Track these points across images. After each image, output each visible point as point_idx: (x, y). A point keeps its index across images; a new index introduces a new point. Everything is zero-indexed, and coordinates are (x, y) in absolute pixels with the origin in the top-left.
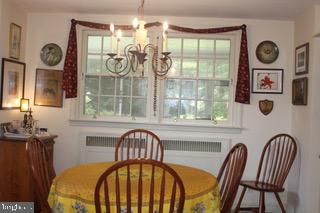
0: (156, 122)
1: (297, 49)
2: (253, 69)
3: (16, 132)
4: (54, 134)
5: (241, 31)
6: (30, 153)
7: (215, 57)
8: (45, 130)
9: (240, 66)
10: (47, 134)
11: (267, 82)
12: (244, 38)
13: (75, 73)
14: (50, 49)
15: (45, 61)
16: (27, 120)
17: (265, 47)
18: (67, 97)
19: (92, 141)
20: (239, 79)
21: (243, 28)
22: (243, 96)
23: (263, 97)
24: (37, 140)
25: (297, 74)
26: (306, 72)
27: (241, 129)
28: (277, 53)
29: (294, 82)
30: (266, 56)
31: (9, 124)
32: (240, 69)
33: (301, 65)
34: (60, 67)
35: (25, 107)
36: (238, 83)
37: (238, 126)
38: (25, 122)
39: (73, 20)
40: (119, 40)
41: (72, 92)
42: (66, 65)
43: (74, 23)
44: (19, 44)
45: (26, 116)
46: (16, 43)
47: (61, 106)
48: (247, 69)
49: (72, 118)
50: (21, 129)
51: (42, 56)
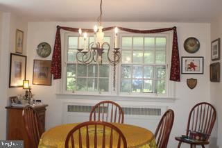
0: (116, 95)
1: (212, 42)
2: (182, 57)
3: (19, 103)
4: (46, 104)
5: (173, 31)
6: (26, 117)
7: (155, 49)
8: (40, 101)
9: (173, 55)
10: (40, 104)
11: (192, 66)
12: (175, 35)
13: (60, 62)
14: (43, 46)
15: (40, 55)
16: (28, 94)
17: (190, 42)
18: (55, 78)
19: (71, 108)
20: (172, 64)
21: (174, 29)
22: (175, 76)
23: (190, 77)
24: (31, 108)
25: (213, 60)
26: (219, 59)
27: (174, 99)
28: (199, 46)
29: (211, 65)
30: (191, 48)
31: (15, 97)
32: (173, 58)
33: (215, 53)
34: (50, 58)
35: (26, 86)
36: (172, 67)
37: (173, 97)
38: (26, 96)
39: (58, 26)
40: (85, 39)
41: (58, 75)
42: (53, 57)
43: (59, 28)
44: (22, 43)
45: (27, 92)
46: (20, 43)
47: (51, 85)
48: (178, 57)
49: (58, 93)
50: (23, 101)
51: (38, 51)
